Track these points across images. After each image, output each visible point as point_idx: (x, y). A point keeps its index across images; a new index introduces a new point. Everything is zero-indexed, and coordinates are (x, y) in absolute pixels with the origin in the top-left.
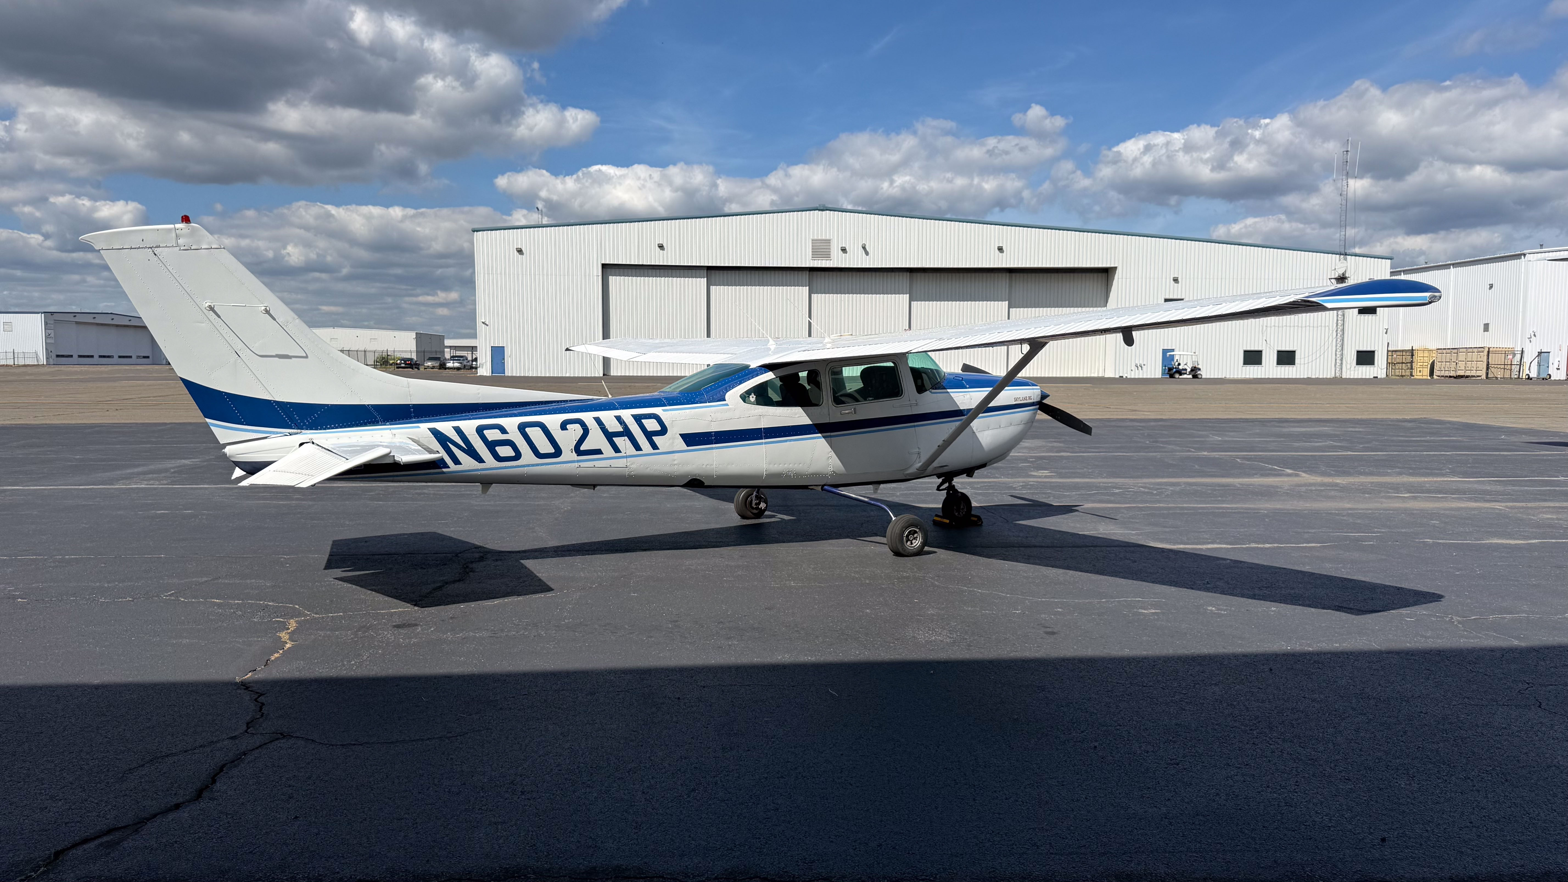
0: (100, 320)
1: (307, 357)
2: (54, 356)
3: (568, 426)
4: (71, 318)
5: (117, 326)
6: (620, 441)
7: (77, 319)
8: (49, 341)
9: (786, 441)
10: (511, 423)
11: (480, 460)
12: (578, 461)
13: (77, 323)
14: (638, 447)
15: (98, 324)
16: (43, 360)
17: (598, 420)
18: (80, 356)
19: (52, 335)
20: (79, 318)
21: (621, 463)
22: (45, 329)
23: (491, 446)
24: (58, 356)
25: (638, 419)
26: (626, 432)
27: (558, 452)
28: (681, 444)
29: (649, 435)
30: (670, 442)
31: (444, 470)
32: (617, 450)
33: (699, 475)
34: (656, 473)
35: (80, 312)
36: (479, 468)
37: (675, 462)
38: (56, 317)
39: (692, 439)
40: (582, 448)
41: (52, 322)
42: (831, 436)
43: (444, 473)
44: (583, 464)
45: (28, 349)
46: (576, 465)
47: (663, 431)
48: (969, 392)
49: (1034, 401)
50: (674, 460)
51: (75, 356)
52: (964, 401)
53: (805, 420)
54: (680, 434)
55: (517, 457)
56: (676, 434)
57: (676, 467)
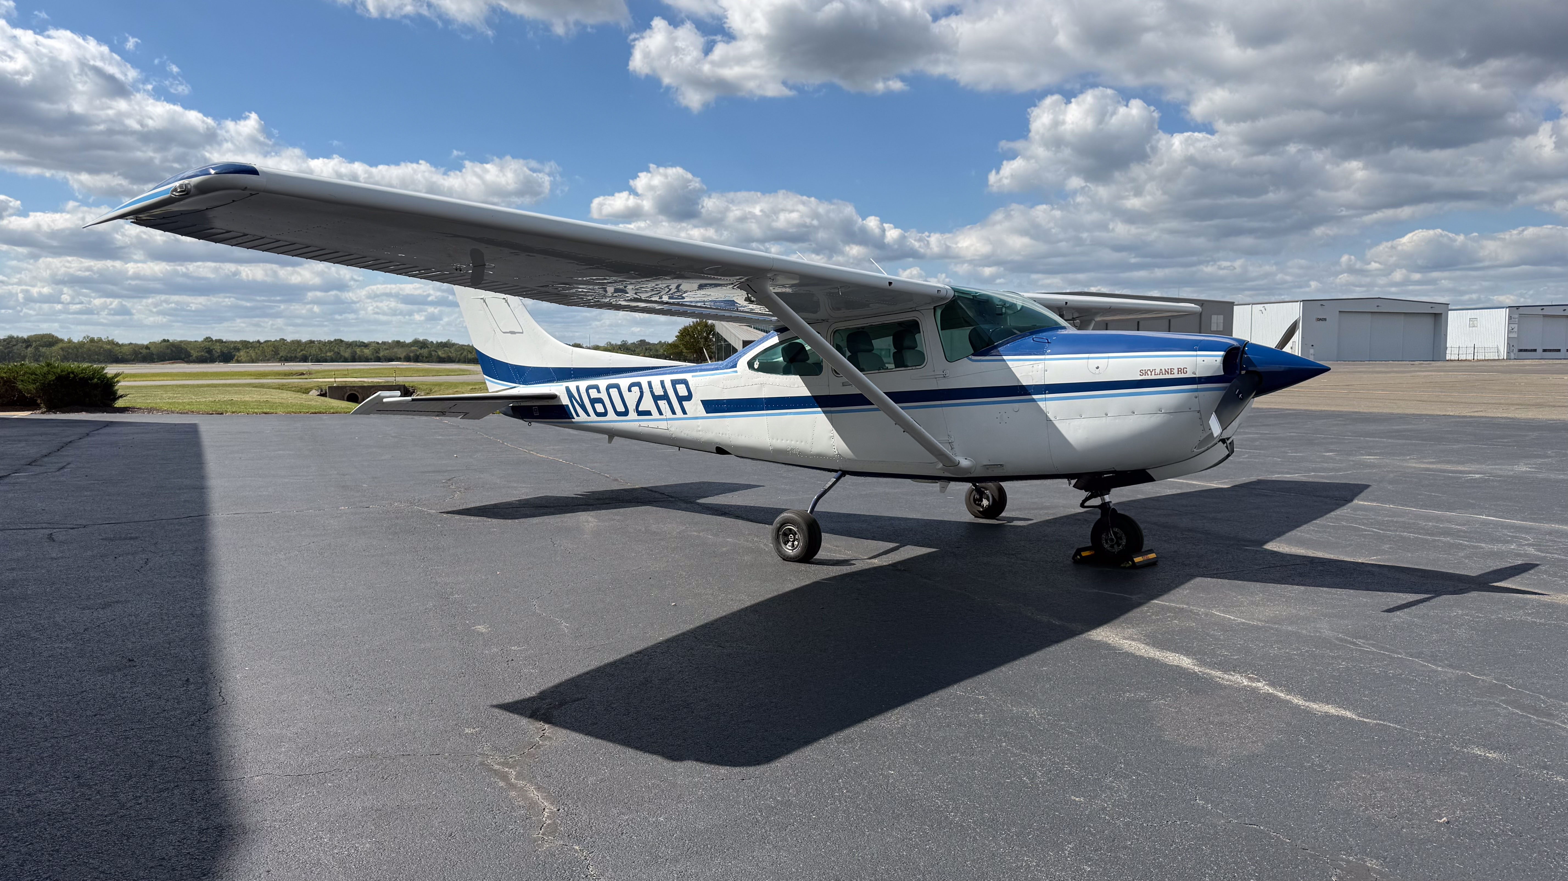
1: (522, 333)
2: (1516, 351)
3: (633, 389)
4: (1538, 311)
6: (663, 404)
7: (1545, 312)
8: (1514, 335)
9: (786, 414)
10: (603, 384)
11: (589, 415)
12: (639, 420)
13: (1544, 316)
14: (674, 413)
16: (1503, 354)
17: (650, 383)
18: (1544, 351)
19: (1516, 330)
20: (1547, 311)
21: (663, 425)
22: (1509, 324)
23: (593, 402)
24: (1521, 351)
25: (674, 383)
26: (665, 397)
27: (626, 412)
28: (702, 411)
29: (681, 399)
30: (694, 407)
31: (573, 420)
32: (661, 413)
33: (721, 444)
35: (1550, 304)
36: (589, 420)
37: (699, 429)
38: (1521, 310)
39: (711, 406)
40: (640, 409)
41: (1517, 316)
42: (831, 412)
43: (573, 423)
44: (642, 424)
45: (1490, 344)
46: (637, 423)
47: (689, 397)
48: (1045, 359)
49: (1194, 376)
50: (699, 426)
51: (1540, 350)
52: (1030, 374)
53: (804, 392)
54: (701, 401)
55: (605, 414)
56: (698, 400)
57: (701, 433)
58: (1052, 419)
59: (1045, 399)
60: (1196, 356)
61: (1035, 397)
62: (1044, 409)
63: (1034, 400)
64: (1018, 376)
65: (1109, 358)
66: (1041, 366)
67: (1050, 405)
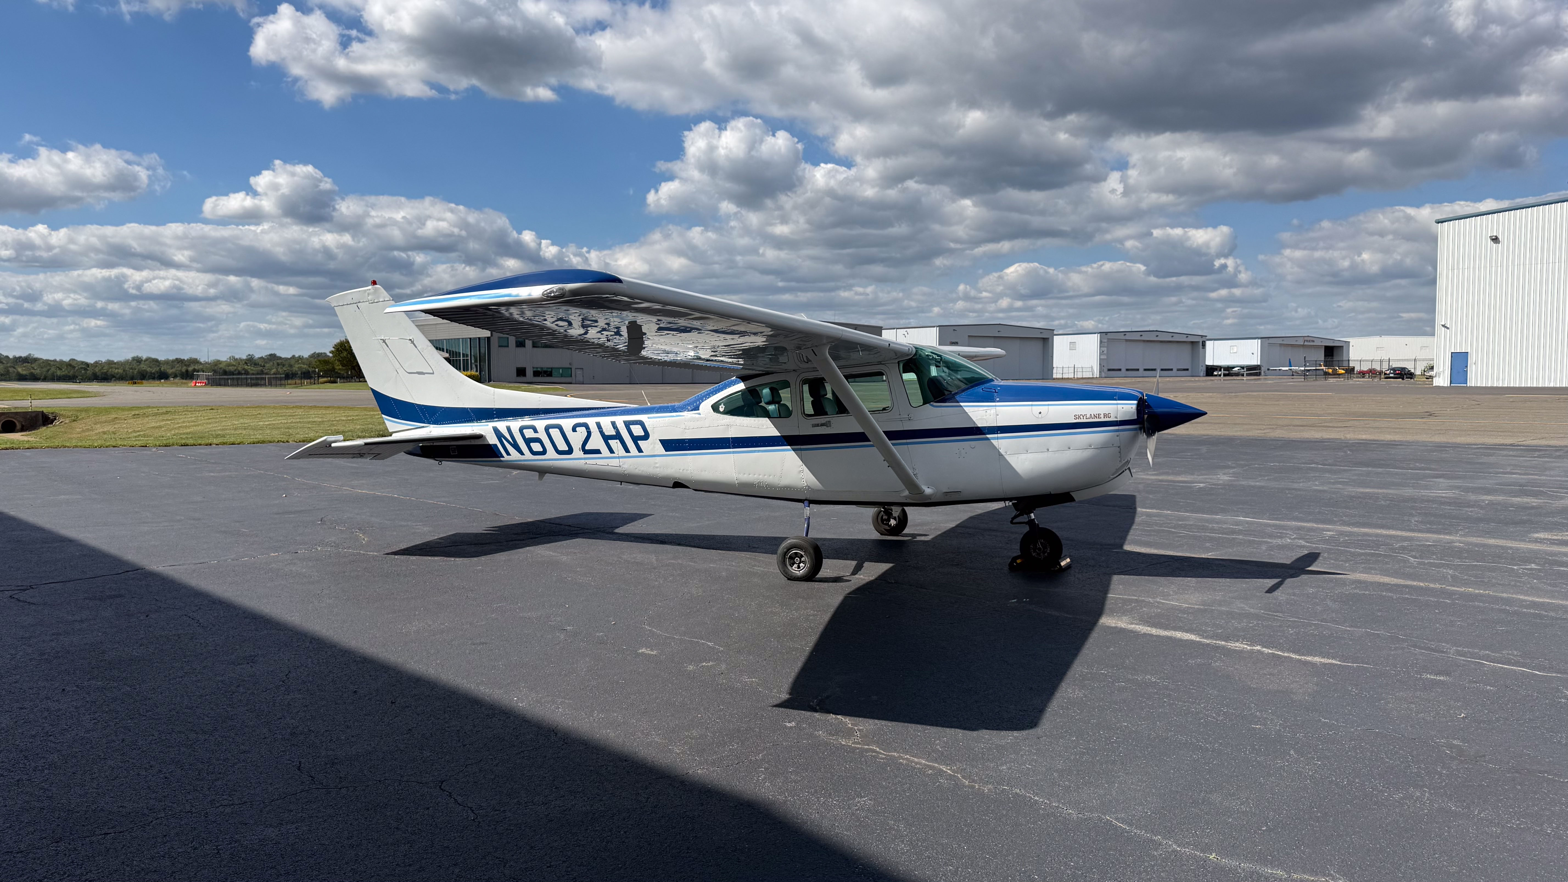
0: (1146, 337)
1: (433, 373)
2: (1106, 370)
3: (578, 429)
4: (1121, 336)
5: (1161, 342)
6: (615, 444)
7: (1127, 337)
8: (1104, 357)
9: (755, 451)
10: (540, 424)
11: (522, 453)
12: (585, 459)
13: (1127, 340)
14: (627, 450)
15: (1144, 341)
16: (1097, 374)
17: (599, 425)
18: (1127, 370)
19: (1105, 352)
21: (615, 462)
22: (1100, 347)
23: (528, 442)
24: (1109, 370)
25: (628, 424)
26: (618, 436)
27: (570, 451)
28: (661, 449)
29: (635, 439)
30: (652, 446)
31: (502, 459)
32: (612, 451)
33: (679, 479)
34: (644, 473)
35: (1130, 330)
36: (522, 459)
37: (657, 465)
38: (1110, 336)
39: (670, 445)
40: (587, 447)
41: (1106, 341)
42: (801, 450)
43: (501, 461)
44: (588, 462)
45: (1087, 365)
46: (583, 461)
47: (646, 437)
48: (996, 406)
49: (1116, 420)
50: (656, 463)
51: (1123, 370)
52: (985, 417)
53: (773, 432)
54: (660, 440)
55: (544, 452)
56: (656, 439)
57: (658, 469)
58: (1003, 454)
59: (998, 438)
60: (1117, 404)
61: (988, 436)
62: (997, 446)
63: (988, 439)
64: (974, 420)
65: (1048, 405)
66: (992, 411)
67: (1002, 443)
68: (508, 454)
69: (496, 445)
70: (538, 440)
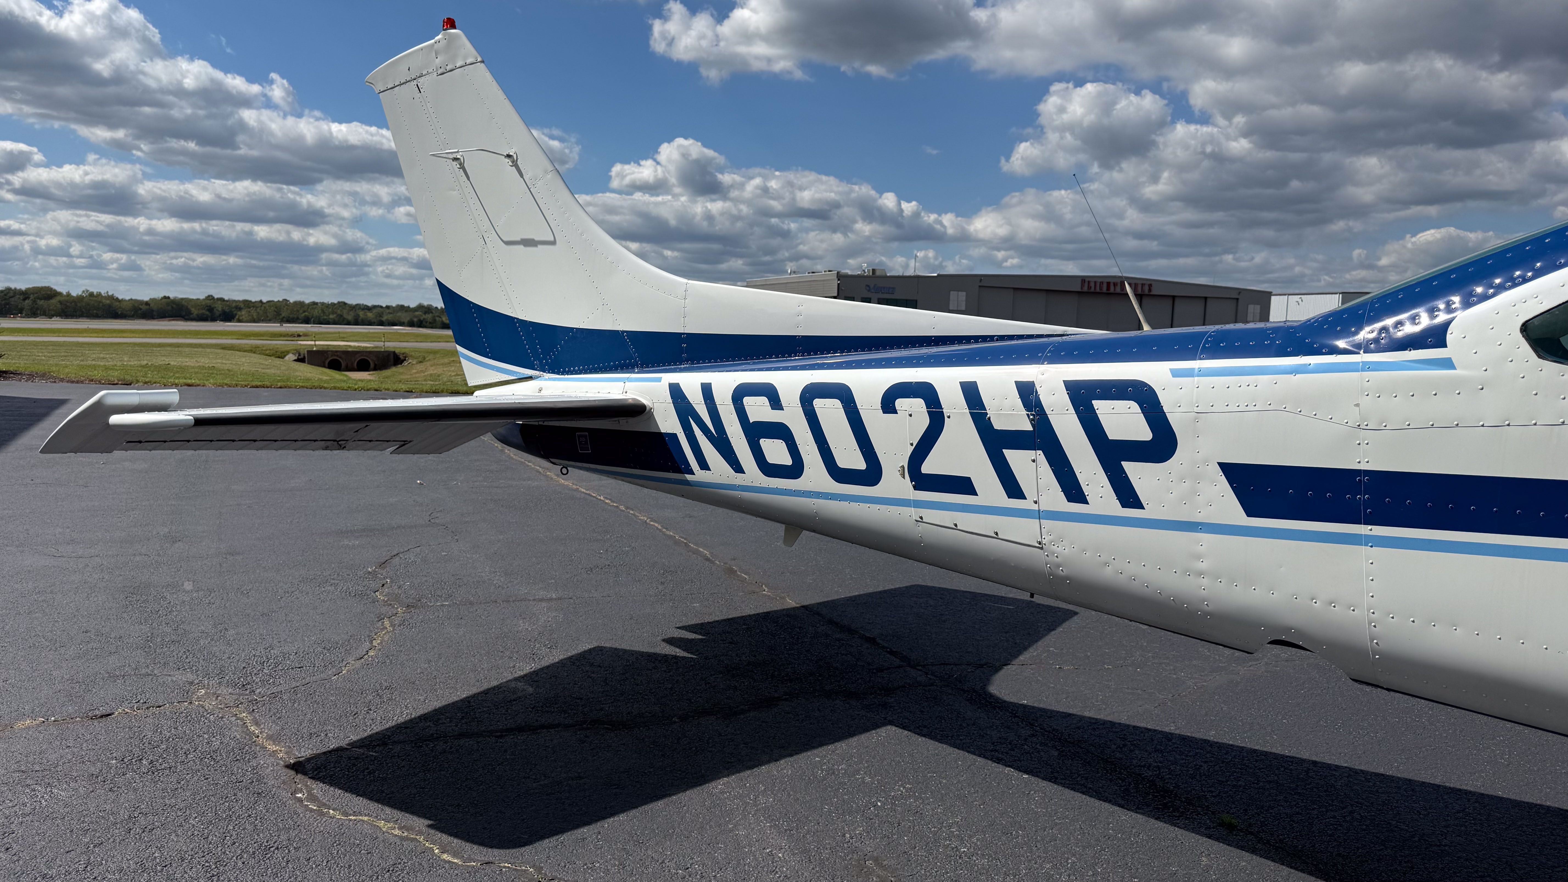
1: (553, 243)
3: (900, 403)
6: (1026, 463)
10: (790, 383)
11: (738, 468)
12: (918, 504)
14: (1075, 492)
17: (971, 392)
21: (1023, 531)
23: (754, 434)
25: (1083, 396)
26: (1042, 438)
27: (873, 472)
28: (1223, 504)
29: (1113, 454)
30: (1184, 487)
31: (689, 477)
32: (1013, 489)
36: (738, 482)
37: (1201, 565)
39: (1272, 491)
40: (929, 467)
43: (688, 483)
44: (930, 515)
46: (913, 513)
50: (1198, 557)
54: (1222, 465)
55: (795, 470)
56: (1206, 462)
57: (1205, 582)
68: (704, 465)
69: (674, 436)
70: (781, 432)
